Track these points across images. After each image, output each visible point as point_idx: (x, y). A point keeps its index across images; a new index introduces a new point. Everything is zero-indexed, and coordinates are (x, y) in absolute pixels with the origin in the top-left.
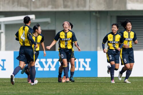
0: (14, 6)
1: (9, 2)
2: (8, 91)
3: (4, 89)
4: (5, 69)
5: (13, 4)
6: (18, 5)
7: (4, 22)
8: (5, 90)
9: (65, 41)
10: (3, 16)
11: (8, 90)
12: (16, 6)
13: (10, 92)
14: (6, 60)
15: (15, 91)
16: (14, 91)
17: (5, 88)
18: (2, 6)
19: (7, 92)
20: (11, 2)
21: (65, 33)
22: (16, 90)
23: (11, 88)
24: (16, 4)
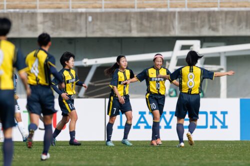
0: (240, 29)
1: (233, 21)
2: (232, 162)
3: (225, 158)
4: (226, 127)
5: (239, 24)
6: (246, 26)
7: (225, 53)
8: (226, 160)
9: (157, 81)
10: (223, 44)
11: (232, 159)
12: (244, 27)
13: (234, 162)
14: (228, 113)
15: (242, 160)
16: (240, 162)
17: (226, 156)
18: (222, 27)
19: (229, 163)
20: (236, 22)
21: (157, 71)
22: (244, 160)
23: (235, 157)
24: (244, 24)
